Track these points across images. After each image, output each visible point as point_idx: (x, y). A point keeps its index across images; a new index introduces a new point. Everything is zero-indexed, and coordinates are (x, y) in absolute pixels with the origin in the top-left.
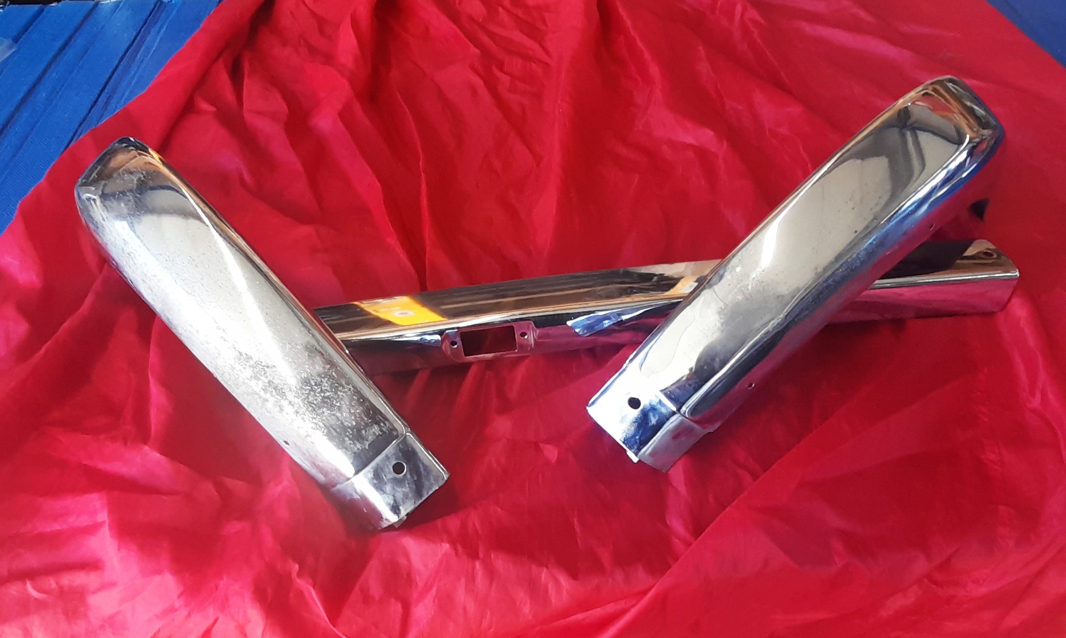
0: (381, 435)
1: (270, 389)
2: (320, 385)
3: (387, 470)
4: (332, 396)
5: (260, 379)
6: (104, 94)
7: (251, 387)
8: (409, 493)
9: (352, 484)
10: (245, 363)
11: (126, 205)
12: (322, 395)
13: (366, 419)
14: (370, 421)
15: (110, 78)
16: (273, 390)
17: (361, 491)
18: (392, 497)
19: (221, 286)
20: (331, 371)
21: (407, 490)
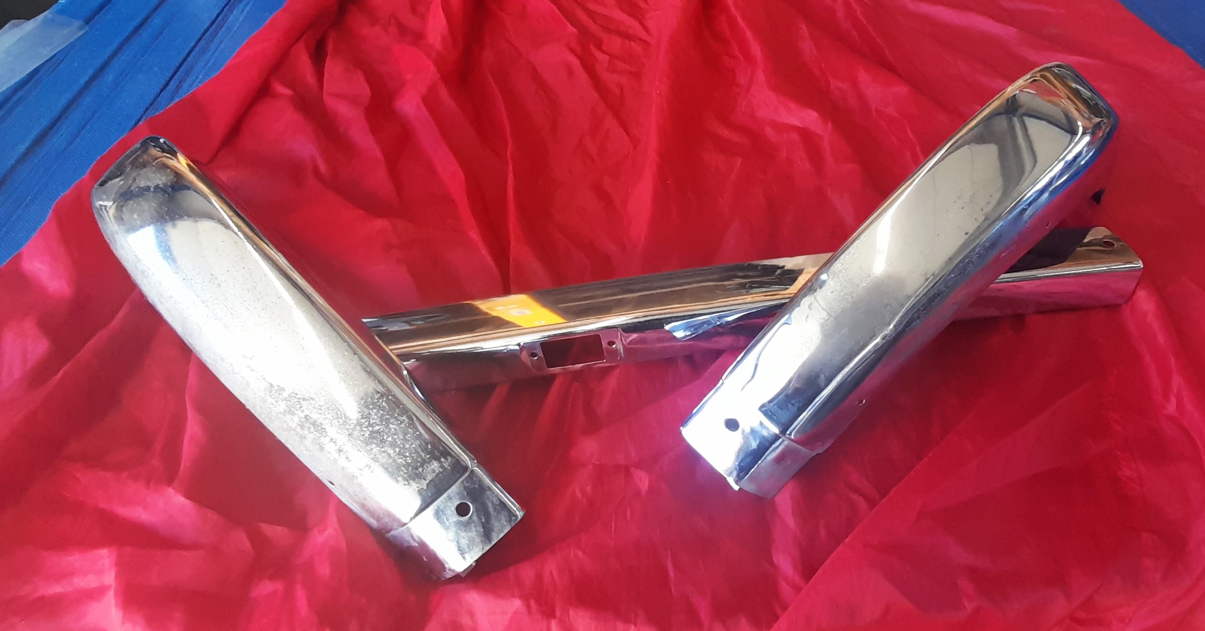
0: (441, 473)
1: (307, 425)
2: (367, 417)
3: (449, 512)
4: (382, 429)
5: (295, 414)
6: (176, 77)
7: (286, 421)
8: (476, 538)
9: (409, 530)
10: (277, 396)
11: (138, 216)
12: (371, 429)
13: (423, 455)
14: (428, 456)
15: (185, 60)
16: (312, 426)
17: (419, 538)
18: (456, 543)
19: (249, 308)
20: (380, 401)
21: (473, 534)
